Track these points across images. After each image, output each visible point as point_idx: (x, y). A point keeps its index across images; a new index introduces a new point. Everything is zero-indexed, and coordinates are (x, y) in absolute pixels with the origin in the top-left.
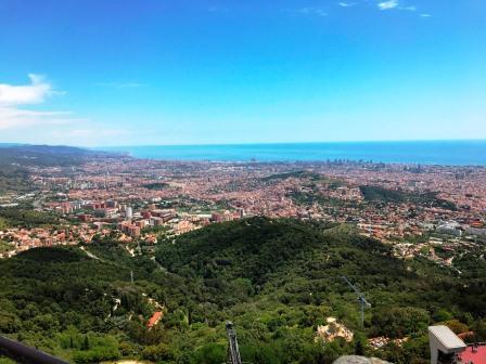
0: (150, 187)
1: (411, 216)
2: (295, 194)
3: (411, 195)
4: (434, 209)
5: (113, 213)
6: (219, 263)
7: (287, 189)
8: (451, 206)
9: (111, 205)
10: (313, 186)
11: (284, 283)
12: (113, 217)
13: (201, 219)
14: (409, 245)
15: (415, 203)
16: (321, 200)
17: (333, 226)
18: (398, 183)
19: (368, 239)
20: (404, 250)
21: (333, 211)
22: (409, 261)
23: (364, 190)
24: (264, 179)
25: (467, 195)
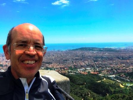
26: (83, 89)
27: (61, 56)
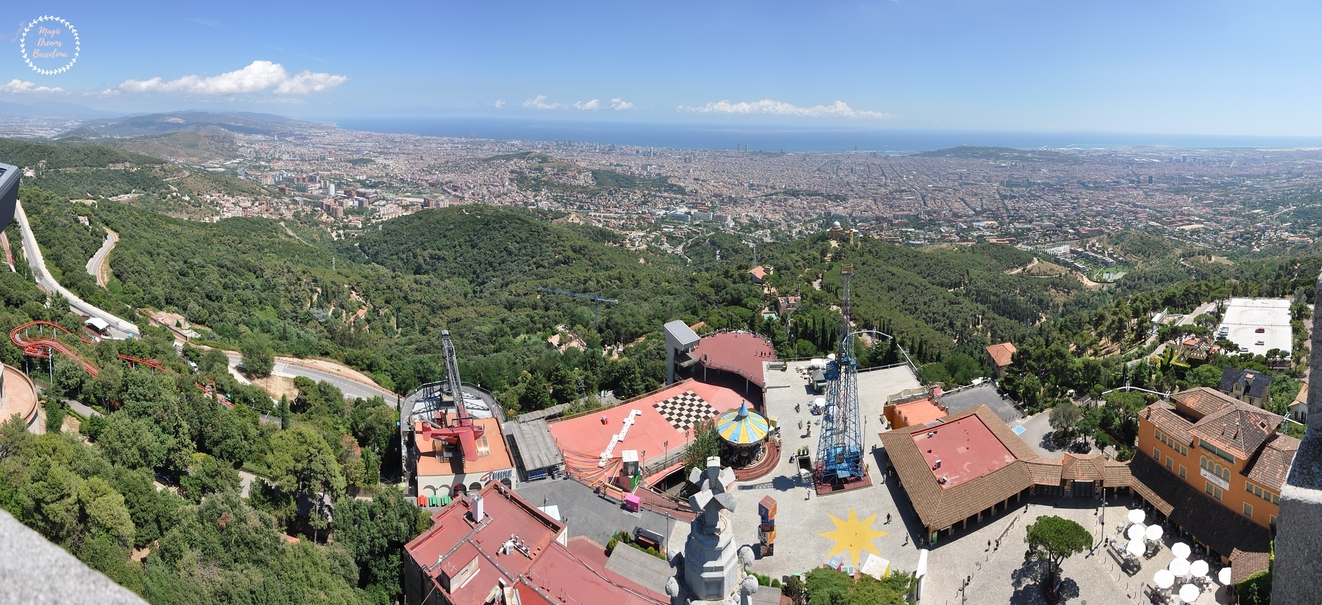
0: (355, 162)
1: (644, 203)
2: (520, 179)
3: (644, 179)
4: (666, 194)
5: (315, 189)
6: (432, 257)
7: (512, 172)
8: (681, 191)
9: (312, 180)
10: (540, 169)
11: (507, 285)
12: (315, 193)
13: (412, 204)
14: (642, 234)
15: (647, 189)
16: (549, 185)
17: (563, 215)
18: (630, 167)
19: (601, 230)
20: (637, 240)
21: (562, 198)
22: (641, 252)
23: (595, 174)
24: (485, 160)
25: (695, 179)
26: (959, 303)
27: (883, 174)
